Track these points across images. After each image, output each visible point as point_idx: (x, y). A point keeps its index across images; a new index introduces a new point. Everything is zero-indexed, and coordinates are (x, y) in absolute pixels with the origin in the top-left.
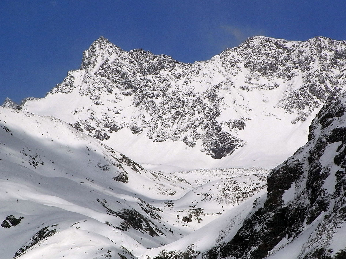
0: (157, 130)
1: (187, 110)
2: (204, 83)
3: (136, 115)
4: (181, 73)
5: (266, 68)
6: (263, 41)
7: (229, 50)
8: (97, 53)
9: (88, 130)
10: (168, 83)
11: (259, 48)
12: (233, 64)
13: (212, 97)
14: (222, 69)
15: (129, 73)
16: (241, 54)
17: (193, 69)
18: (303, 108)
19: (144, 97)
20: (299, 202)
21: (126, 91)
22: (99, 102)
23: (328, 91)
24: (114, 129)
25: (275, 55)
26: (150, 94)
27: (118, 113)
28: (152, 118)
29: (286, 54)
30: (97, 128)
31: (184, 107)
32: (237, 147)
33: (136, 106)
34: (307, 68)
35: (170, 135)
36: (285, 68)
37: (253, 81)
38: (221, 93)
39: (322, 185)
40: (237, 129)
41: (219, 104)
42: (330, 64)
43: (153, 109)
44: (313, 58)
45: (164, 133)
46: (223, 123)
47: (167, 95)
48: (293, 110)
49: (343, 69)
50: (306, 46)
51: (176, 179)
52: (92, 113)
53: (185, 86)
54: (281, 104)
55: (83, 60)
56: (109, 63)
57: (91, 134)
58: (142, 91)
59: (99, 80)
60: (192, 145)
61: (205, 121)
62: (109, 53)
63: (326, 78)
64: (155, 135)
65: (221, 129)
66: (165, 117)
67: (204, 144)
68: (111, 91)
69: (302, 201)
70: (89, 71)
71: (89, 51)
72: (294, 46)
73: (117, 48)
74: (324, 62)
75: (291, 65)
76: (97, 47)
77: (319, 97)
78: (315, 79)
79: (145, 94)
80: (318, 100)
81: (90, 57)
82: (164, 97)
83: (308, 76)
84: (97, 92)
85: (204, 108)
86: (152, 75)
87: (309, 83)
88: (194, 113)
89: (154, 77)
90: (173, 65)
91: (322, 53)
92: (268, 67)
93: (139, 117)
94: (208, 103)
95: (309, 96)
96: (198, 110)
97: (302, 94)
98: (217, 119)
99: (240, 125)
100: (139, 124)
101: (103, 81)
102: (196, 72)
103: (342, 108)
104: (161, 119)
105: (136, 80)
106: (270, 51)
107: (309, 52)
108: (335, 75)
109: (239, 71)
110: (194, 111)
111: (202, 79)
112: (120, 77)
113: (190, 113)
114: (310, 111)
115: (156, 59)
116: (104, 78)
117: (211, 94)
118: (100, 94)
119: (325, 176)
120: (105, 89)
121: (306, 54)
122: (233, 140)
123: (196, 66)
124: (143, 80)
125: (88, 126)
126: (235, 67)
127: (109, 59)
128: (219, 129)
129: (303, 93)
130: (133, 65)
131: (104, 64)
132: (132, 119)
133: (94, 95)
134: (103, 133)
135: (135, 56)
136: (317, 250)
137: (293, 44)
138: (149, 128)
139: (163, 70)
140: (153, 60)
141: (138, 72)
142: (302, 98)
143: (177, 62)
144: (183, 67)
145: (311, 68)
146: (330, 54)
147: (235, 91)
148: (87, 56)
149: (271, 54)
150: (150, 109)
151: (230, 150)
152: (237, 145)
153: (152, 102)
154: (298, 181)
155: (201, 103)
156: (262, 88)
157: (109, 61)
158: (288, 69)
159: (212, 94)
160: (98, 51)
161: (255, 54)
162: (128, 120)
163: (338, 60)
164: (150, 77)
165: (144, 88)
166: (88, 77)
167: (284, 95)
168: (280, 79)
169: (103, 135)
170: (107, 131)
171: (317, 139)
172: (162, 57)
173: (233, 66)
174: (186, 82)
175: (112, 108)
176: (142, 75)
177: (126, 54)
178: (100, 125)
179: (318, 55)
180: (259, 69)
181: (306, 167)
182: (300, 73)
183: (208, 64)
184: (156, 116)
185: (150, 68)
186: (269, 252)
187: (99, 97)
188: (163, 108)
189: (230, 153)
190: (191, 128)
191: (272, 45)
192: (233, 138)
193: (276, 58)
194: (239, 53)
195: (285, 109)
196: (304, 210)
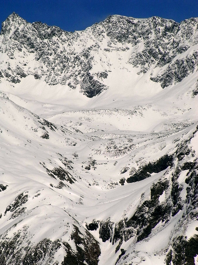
0: (51, 77)
1: (70, 64)
2: (81, 46)
3: (38, 66)
4: (66, 38)
5: (121, 36)
6: (119, 18)
7: (97, 24)
8: (11, 24)
9: (7, 76)
10: (58, 45)
11: (116, 23)
12: (99, 33)
13: (86, 56)
14: (93, 36)
15: (32, 38)
16: (105, 26)
17: (74, 36)
18: (144, 64)
19: (42, 54)
20: (167, 203)
21: (31, 50)
22: (13, 57)
23: (161, 53)
24: (23, 76)
25: (127, 28)
26: (46, 53)
27: (25, 65)
28: (48, 68)
29: (133, 27)
30: (12, 75)
31: (69, 62)
32: (103, 90)
33: (37, 60)
34: (147, 37)
35: (60, 81)
36: (133, 36)
37: (113, 45)
38: (92, 53)
39: (179, 195)
40: (102, 78)
41: (91, 61)
42: (162, 35)
43: (48, 63)
44: (151, 31)
45: (56, 80)
46: (94, 74)
47: (57, 54)
48: (138, 65)
49: (170, 39)
50: (146, 22)
51: (74, 130)
52: (9, 65)
53: (68, 48)
54: (130, 61)
55: (2, 28)
56: (19, 30)
57: (8, 79)
58: (41, 50)
59: (13, 42)
60: (74, 88)
61: (82, 72)
62: (19, 24)
63: (159, 45)
64: (50, 80)
65: (93, 78)
66: (56, 68)
67: (82, 88)
68: (20, 50)
69: (169, 202)
70: (6, 36)
71: (6, 22)
72: (139, 22)
73: (24, 21)
74: (158, 34)
75: (137, 35)
76: (11, 19)
77: (154, 57)
78: (152, 45)
79: (43, 53)
80: (154, 59)
81: (6, 26)
82: (55, 55)
83: (148, 43)
84: (12, 50)
85: (81, 63)
86: (47, 40)
87: (148, 48)
88: (75, 66)
89: (49, 41)
90: (60, 33)
91: (157, 28)
92: (122, 36)
93: (39, 68)
94: (84, 59)
95: (148, 56)
96: (77, 64)
97: (143, 55)
98: (90, 71)
99: (104, 75)
100: (39, 73)
101: (15, 43)
102: (75, 38)
103: (188, 150)
104: (54, 70)
105: (37, 42)
106: (124, 25)
107: (148, 27)
108: (165, 42)
109: (103, 38)
110: (75, 65)
111: (79, 43)
112: (26, 41)
113: (72, 66)
114: (149, 66)
115: (50, 29)
116: (16, 41)
117: (85, 54)
118: (14, 52)
119: (181, 189)
120: (17, 48)
121: (147, 28)
122: (100, 86)
123: (75, 34)
124: (41, 43)
125: (7, 74)
126: (101, 35)
127: (19, 28)
128: (91, 78)
129: (145, 54)
130: (35, 33)
131: (16, 31)
132: (34, 69)
133: (9, 53)
134: (16, 78)
135: (36, 26)
136: (179, 236)
137: (138, 21)
138: (46, 76)
139: (54, 36)
140: (48, 29)
141: (38, 37)
142: (144, 58)
143: (63, 31)
144: (67, 34)
145: (150, 37)
146: (162, 28)
147: (101, 52)
148: (4, 25)
149: (124, 27)
150: (46, 63)
151: (98, 92)
152: (103, 89)
153: (48, 58)
154: (166, 191)
155: (79, 59)
156: (118, 50)
157: (19, 29)
158: (135, 38)
159: (87, 54)
160: (11, 22)
161: (113, 27)
162: (32, 70)
163: (167, 32)
164: (46, 41)
165: (42, 49)
166: (6, 40)
167: (132, 55)
168: (130, 44)
169: (16, 80)
170: (19, 77)
171: (176, 167)
172: (54, 28)
173: (99, 35)
174: (69, 45)
175: (22, 62)
176: (41, 39)
177: (30, 25)
178: (14, 73)
179: (154, 29)
180: (116, 37)
181: (171, 183)
182: (143, 40)
183: (84, 33)
184: (50, 67)
185: (46, 35)
186: (152, 229)
187: (13, 54)
188: (55, 62)
189: (98, 94)
190: (73, 77)
191: (125, 21)
192: (100, 84)
193: (127, 30)
194: (103, 26)
195: (133, 64)
196: (170, 207)
